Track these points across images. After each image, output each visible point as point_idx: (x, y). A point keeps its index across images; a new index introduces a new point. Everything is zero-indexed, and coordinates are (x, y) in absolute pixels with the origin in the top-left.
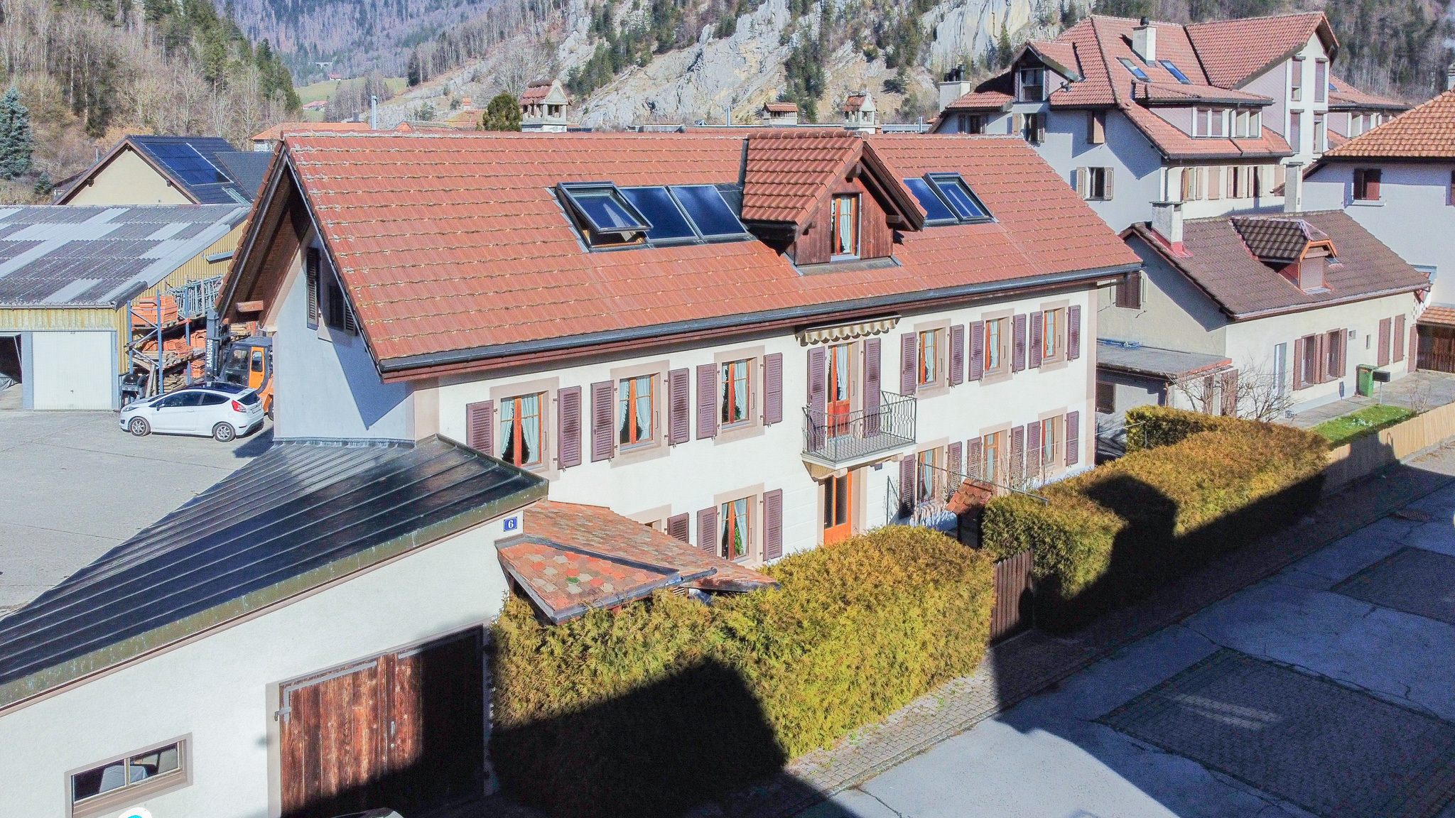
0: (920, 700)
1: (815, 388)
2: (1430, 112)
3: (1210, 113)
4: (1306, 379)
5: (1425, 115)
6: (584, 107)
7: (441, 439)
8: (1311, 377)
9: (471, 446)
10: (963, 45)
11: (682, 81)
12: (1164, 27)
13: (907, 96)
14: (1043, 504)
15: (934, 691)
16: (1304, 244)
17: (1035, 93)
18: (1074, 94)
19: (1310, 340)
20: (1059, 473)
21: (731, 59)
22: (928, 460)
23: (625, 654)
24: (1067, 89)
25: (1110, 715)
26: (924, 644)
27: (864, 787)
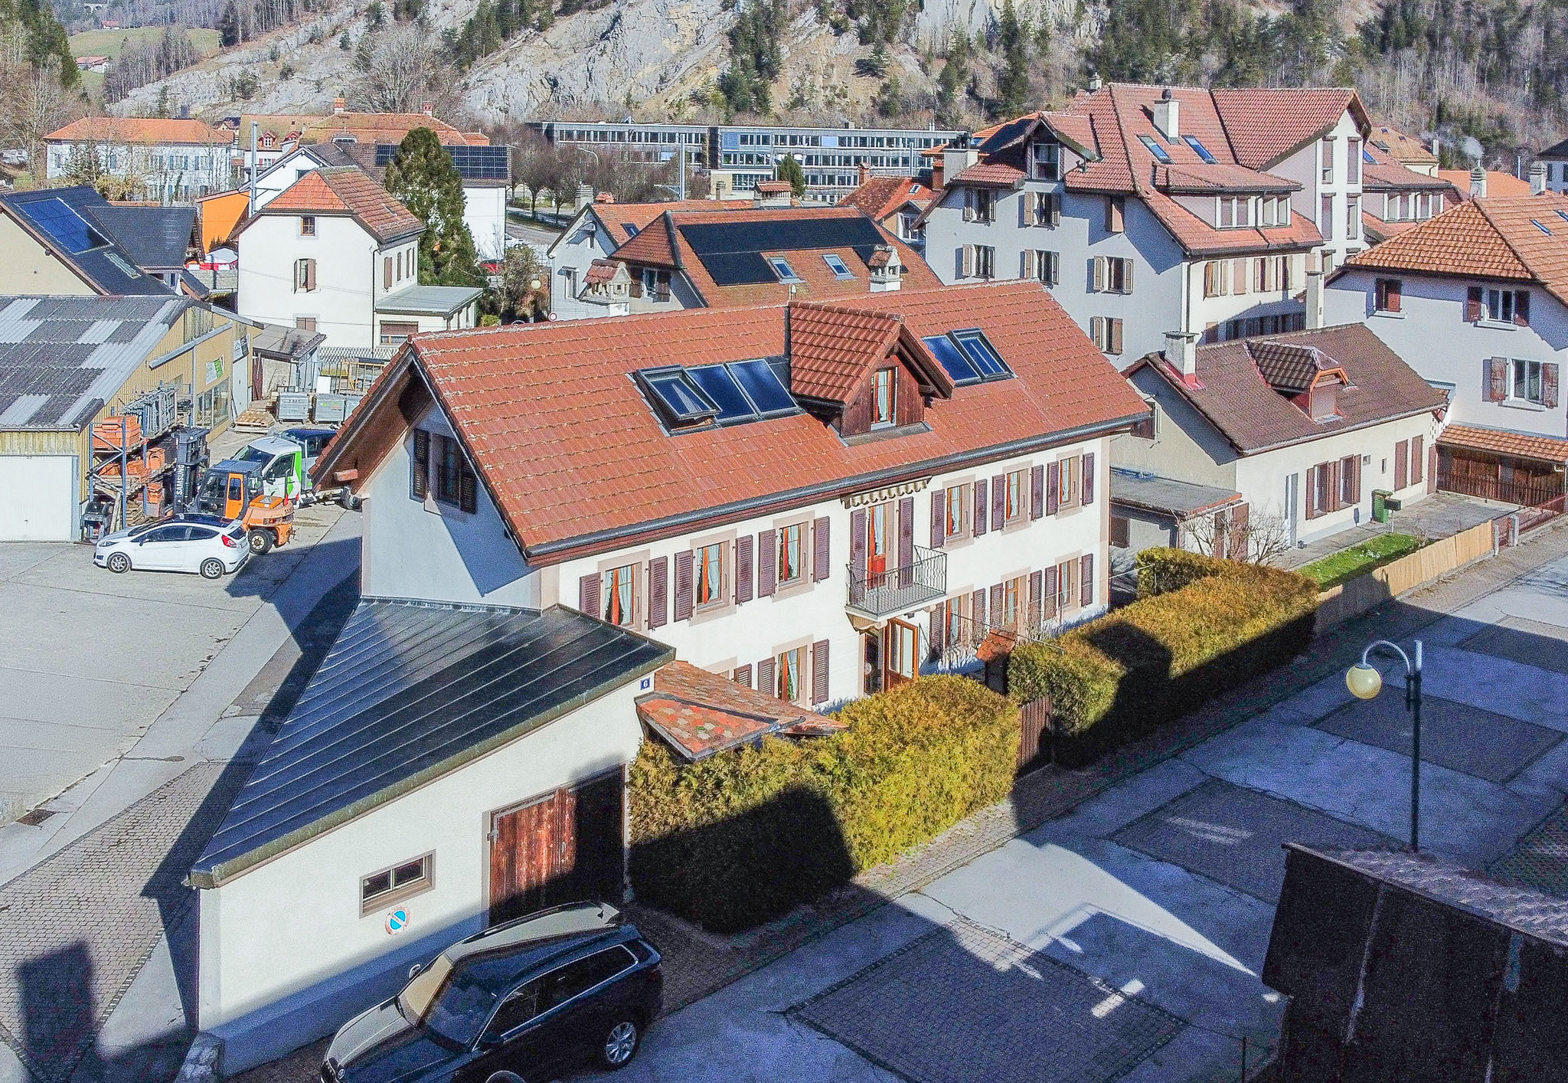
0: (960, 825)
1: (857, 546)
2: (1449, 222)
3: (1235, 201)
4: (1321, 507)
5: (1444, 226)
6: (463, 82)
7: (561, 607)
8: (1326, 505)
9: (584, 611)
10: (956, 18)
11: (594, 52)
12: (1190, 94)
13: (886, 81)
14: (1060, 653)
15: (972, 814)
16: (1315, 374)
17: (1049, 171)
18: (1091, 175)
19: (1324, 468)
20: (1073, 614)
21: (658, 25)
22: (954, 610)
23: (751, 785)
24: (1084, 169)
25: (1114, 834)
26: (965, 777)
27: (922, 890)
